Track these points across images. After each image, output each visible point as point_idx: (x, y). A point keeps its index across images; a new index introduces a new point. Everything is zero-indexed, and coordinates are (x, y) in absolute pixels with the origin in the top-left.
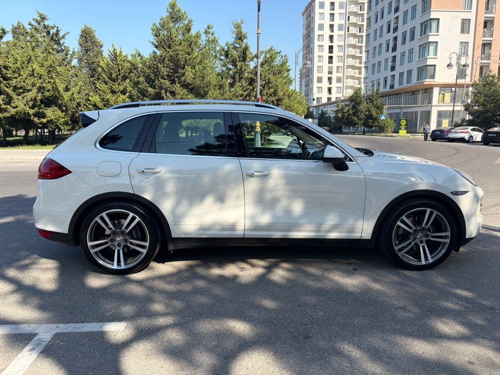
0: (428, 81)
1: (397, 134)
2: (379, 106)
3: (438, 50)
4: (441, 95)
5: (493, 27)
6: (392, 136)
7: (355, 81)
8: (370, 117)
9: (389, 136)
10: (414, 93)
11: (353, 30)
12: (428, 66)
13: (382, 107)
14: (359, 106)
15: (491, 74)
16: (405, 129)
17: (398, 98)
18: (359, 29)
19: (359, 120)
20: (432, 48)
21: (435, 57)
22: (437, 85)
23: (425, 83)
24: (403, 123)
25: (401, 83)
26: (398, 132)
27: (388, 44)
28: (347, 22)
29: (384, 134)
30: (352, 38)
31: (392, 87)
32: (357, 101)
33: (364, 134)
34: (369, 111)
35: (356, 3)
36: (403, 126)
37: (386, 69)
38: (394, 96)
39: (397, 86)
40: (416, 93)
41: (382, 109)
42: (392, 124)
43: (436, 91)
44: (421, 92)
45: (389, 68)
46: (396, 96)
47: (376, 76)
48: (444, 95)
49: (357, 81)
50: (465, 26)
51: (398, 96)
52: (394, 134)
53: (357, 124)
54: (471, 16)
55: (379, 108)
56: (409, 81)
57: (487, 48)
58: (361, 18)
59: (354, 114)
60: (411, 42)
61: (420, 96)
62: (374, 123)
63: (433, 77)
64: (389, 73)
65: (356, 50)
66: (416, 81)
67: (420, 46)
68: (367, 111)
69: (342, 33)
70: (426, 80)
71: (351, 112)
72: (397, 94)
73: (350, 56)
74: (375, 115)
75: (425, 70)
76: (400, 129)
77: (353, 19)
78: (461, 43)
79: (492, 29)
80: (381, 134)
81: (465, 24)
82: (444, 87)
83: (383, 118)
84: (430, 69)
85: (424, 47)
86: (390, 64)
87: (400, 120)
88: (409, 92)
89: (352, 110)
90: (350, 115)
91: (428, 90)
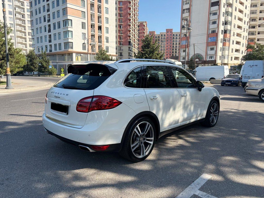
0: (70, 50)
1: (60, 76)
2: (47, 61)
3: (73, 35)
4: (77, 57)
5: (94, 28)
6: (57, 77)
7: (23, 45)
8: (42, 66)
9: (55, 77)
10: (63, 55)
11: (19, 16)
12: (69, 42)
13: (48, 61)
14: (34, 60)
15: (103, 49)
16: (64, 73)
17: (55, 57)
18: (22, 16)
19: (34, 68)
20: (70, 34)
21: (72, 38)
22: (75, 52)
23: (69, 51)
24: (62, 70)
25: (56, 49)
26: (60, 75)
27: (45, 28)
28: (14, 10)
29: (52, 76)
30: (18, 21)
31: (51, 51)
32: (32, 57)
33: (39, 76)
34: (42, 64)
35: (19, 1)
36: (62, 72)
37: (46, 41)
38: (52, 56)
39: (53, 51)
40: (64, 55)
41: (48, 62)
42: (56, 71)
43: (74, 55)
44: (67, 55)
45: (48, 41)
46: (53, 56)
47: (40, 45)
48: (78, 57)
49: (24, 46)
50: (83, 25)
51: (55, 56)
52: (58, 76)
53: (34, 70)
54: (85, 21)
55: (47, 62)
56: (60, 49)
57: (93, 37)
58: (23, 10)
59: (32, 65)
60: (59, 29)
61: (66, 57)
62: (45, 70)
63: (72, 48)
64: (48, 44)
65: (22, 28)
66: (64, 49)
67: (64, 32)
68: (40, 63)
69: (12, 16)
70: (69, 49)
71: (29, 63)
72: (54, 55)
73: (18, 31)
74: (45, 65)
75: (67, 44)
76: (61, 73)
77: (18, 10)
78: (83, 33)
79: (94, 29)
80: (50, 76)
81: (83, 24)
82: (78, 53)
83: (50, 67)
84: (70, 44)
85: (66, 33)
86: (48, 39)
87: (61, 69)
88: (60, 54)
89: (30, 62)
90: (29, 65)
91: (70, 54)
